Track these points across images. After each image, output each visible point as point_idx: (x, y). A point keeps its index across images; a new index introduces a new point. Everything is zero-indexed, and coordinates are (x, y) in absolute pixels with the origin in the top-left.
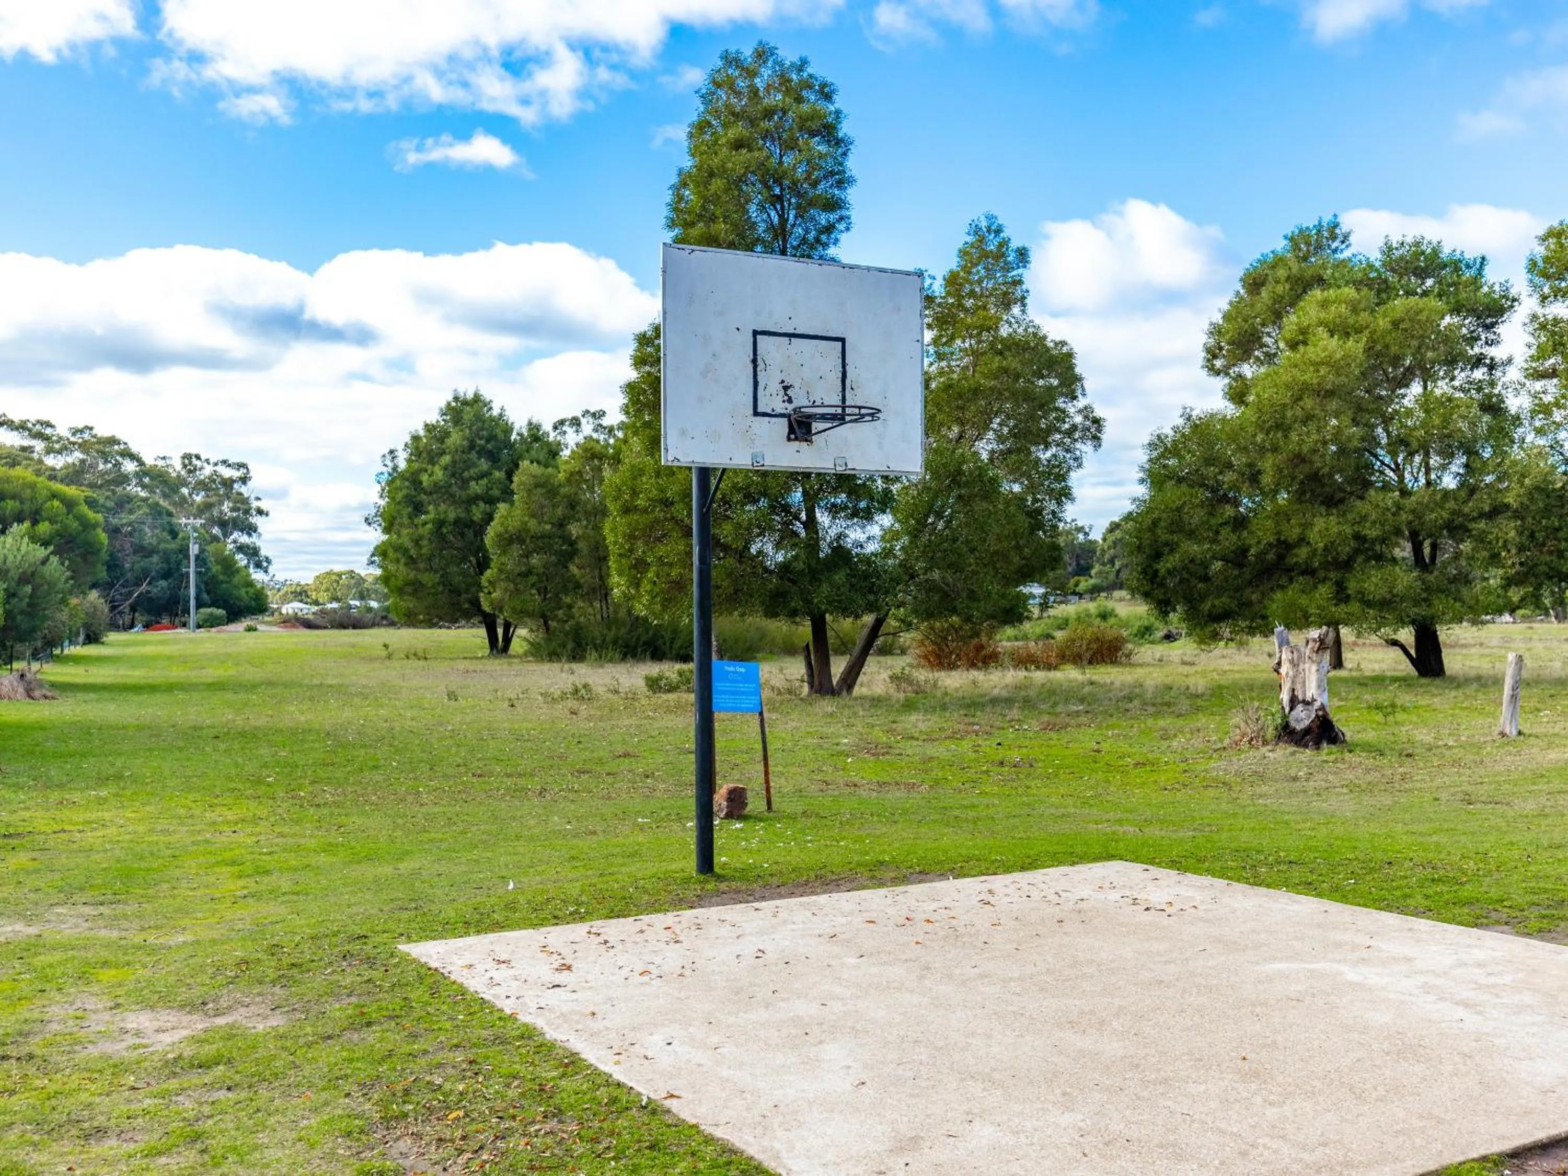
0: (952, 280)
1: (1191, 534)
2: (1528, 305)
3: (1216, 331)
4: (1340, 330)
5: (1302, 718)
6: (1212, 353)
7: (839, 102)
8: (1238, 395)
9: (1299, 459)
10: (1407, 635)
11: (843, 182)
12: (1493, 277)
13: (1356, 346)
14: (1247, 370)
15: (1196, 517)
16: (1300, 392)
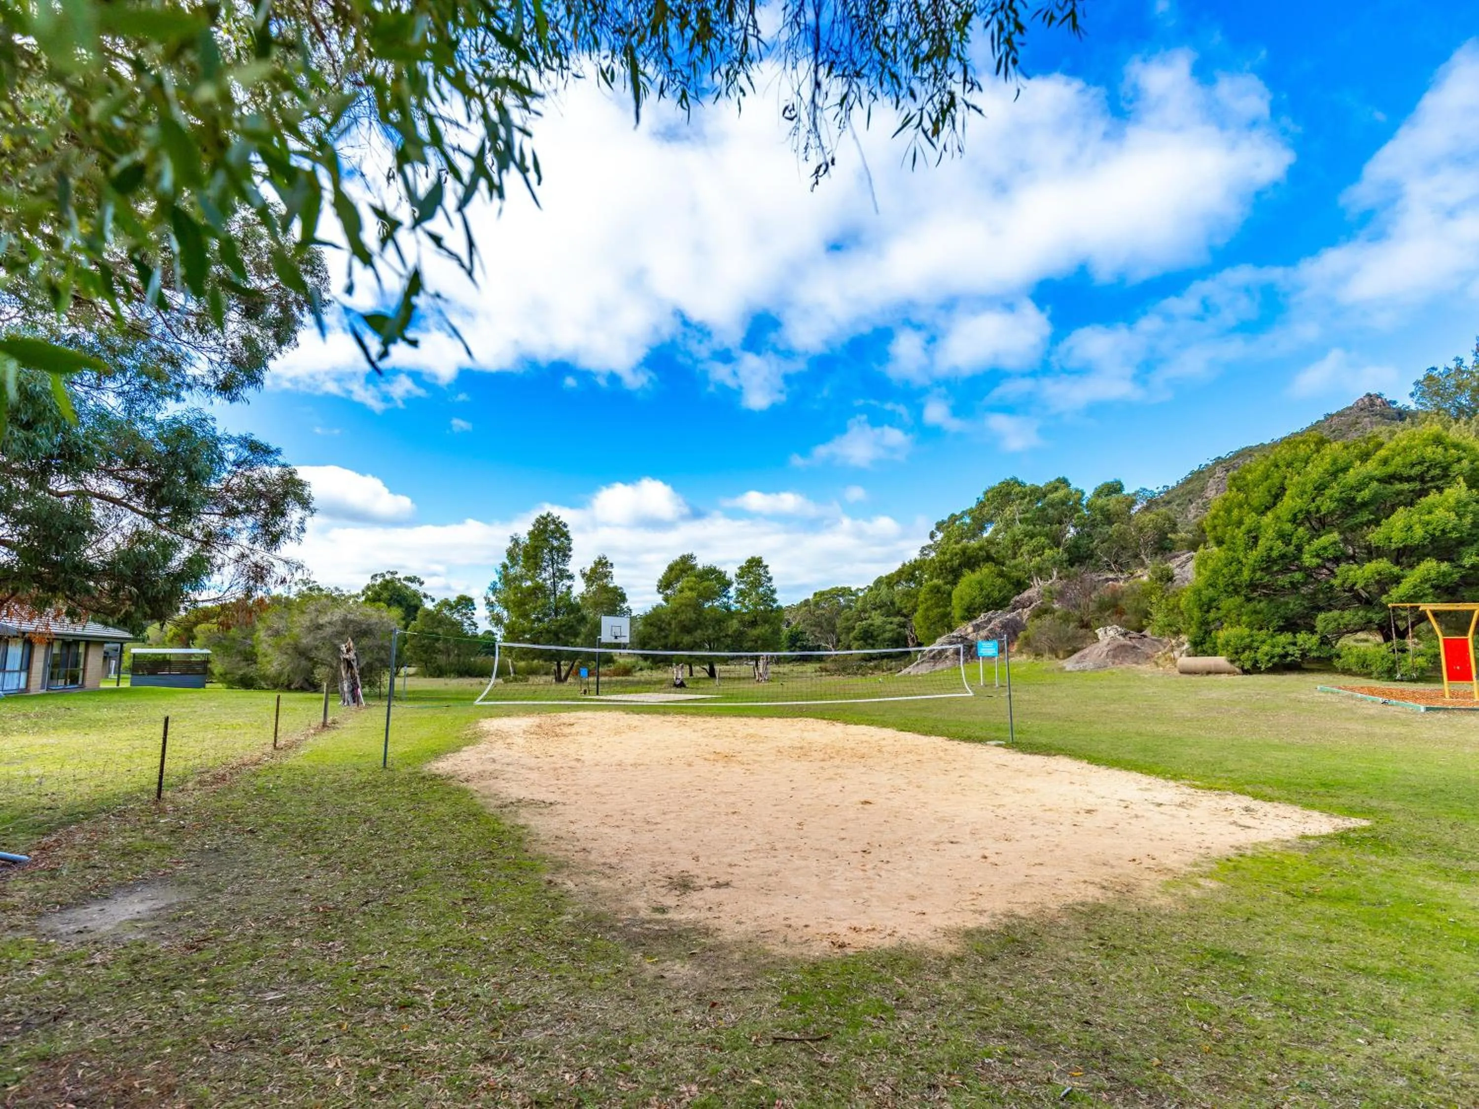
0: (591, 570)
1: (653, 639)
2: (735, 585)
3: (660, 581)
4: (691, 589)
5: (678, 682)
6: (659, 587)
7: (569, 528)
8: (666, 600)
9: (680, 622)
10: (707, 667)
11: (570, 550)
12: (728, 576)
13: (695, 594)
14: (669, 592)
15: (655, 635)
16: (681, 605)
